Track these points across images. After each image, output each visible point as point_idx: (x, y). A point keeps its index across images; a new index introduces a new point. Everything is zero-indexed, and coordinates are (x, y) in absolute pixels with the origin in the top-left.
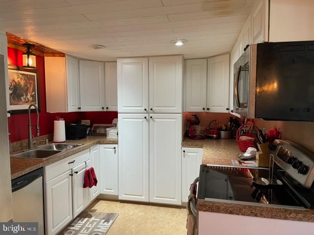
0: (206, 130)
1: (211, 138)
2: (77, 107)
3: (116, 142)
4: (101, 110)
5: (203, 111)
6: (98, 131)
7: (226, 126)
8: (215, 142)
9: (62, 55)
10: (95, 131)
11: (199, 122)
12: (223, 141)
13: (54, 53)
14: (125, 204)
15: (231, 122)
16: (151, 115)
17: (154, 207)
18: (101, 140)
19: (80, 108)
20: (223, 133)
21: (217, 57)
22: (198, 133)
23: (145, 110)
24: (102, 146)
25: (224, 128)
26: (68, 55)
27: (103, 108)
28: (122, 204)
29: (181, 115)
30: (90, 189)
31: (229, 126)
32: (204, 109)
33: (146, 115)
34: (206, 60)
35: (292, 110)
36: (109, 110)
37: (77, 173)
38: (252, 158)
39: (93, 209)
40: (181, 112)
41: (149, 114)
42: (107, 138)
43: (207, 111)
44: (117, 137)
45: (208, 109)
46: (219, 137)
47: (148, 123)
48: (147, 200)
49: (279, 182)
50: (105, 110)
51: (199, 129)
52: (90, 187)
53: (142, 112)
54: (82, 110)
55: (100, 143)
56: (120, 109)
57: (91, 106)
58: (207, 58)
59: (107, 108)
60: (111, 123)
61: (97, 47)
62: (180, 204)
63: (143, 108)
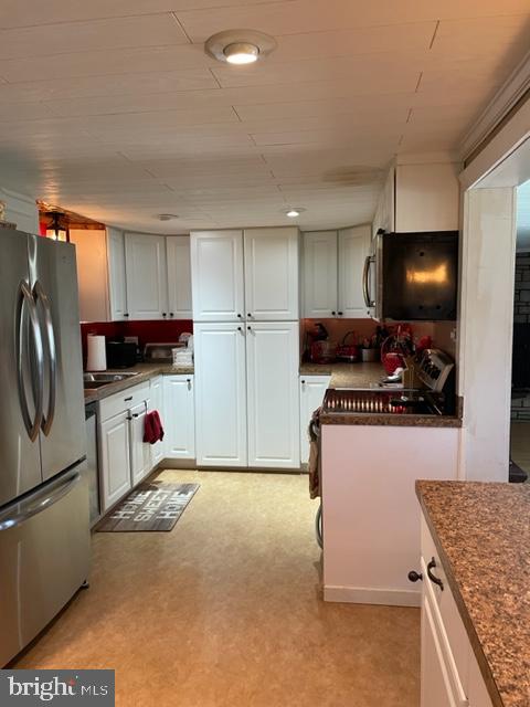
0: (339, 348)
1: (347, 361)
2: (123, 313)
3: (190, 371)
4: (162, 318)
5: (332, 316)
6: (154, 355)
7: (371, 341)
8: (352, 366)
9: (100, 226)
10: (149, 355)
11: (327, 335)
12: (365, 366)
13: (86, 224)
14: (209, 473)
15: (378, 334)
16: (248, 324)
17: (255, 475)
18: (164, 368)
19: (127, 315)
20: (365, 353)
21: (352, 230)
22: (325, 353)
23: (239, 316)
24: (167, 379)
25: (367, 344)
26: (111, 227)
27: (164, 315)
28: (203, 473)
29: (297, 323)
30: (152, 446)
31: (374, 341)
32: (334, 313)
33: (241, 325)
34: (335, 233)
35: (421, 308)
36: (174, 318)
37: (136, 415)
38: (399, 381)
39: (156, 480)
40: (297, 318)
41: (246, 322)
42: (175, 364)
43: (339, 317)
44: (190, 364)
45: (340, 314)
46: (358, 361)
47: (243, 338)
48: (244, 465)
49: (421, 399)
50: (168, 318)
51: (326, 346)
52: (153, 442)
53: (234, 319)
54: (130, 319)
55: (163, 374)
56: (197, 315)
57: (145, 310)
58: (337, 230)
59: (172, 315)
60: (177, 341)
61: (164, 217)
62: (297, 466)
63: (236, 314)
